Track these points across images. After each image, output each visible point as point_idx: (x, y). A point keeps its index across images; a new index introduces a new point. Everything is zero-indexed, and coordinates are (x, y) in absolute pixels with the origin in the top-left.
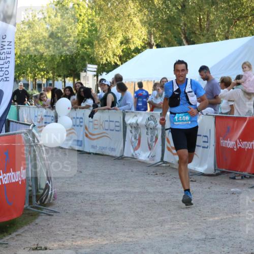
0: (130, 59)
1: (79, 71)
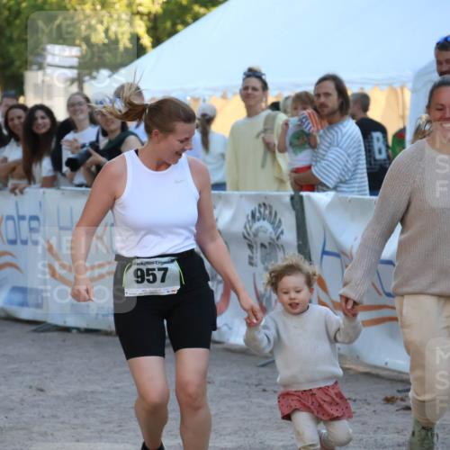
0: (186, 24)
1: (20, 67)
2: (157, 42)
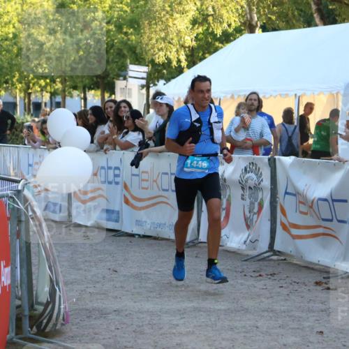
0: (211, 53)
1: (113, 78)
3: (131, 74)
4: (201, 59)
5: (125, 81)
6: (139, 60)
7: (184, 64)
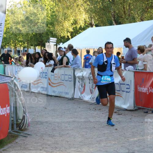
0: (78, 34)
1: (45, 42)
2: (72, 37)
3: (51, 41)
4: (75, 36)
5: (49, 43)
6: (54, 36)
7: (70, 37)
